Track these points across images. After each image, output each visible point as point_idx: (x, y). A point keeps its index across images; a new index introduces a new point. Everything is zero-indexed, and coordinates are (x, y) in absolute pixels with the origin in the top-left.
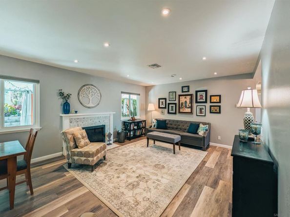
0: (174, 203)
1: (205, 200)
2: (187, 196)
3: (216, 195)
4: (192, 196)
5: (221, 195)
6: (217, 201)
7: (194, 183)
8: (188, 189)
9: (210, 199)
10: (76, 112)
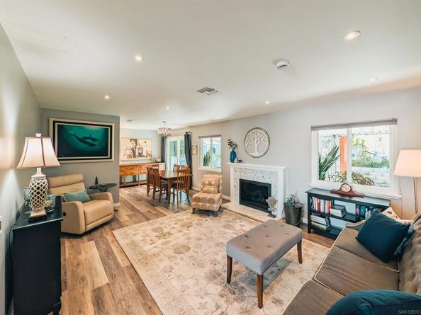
0: (118, 248)
1: (95, 270)
2: (115, 258)
3: (87, 284)
4: (111, 262)
5: (81, 291)
6: (83, 279)
7: (123, 272)
8: (121, 262)
9: (91, 274)
10: (240, 161)
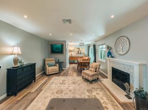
10: (112, 57)
